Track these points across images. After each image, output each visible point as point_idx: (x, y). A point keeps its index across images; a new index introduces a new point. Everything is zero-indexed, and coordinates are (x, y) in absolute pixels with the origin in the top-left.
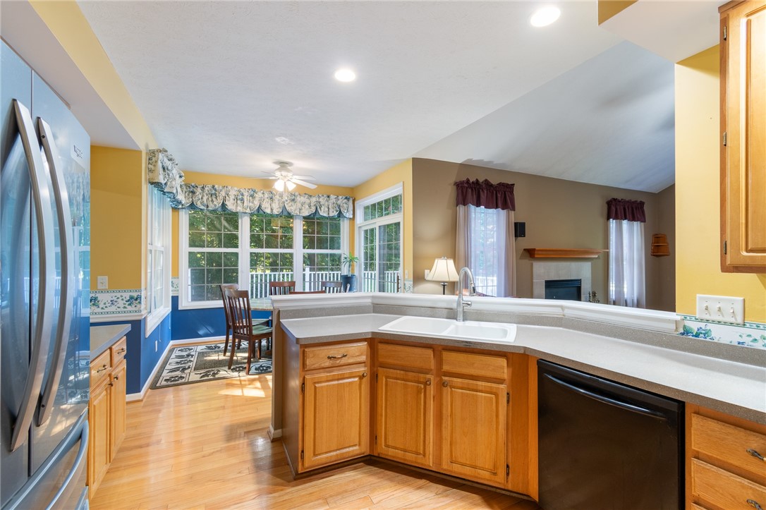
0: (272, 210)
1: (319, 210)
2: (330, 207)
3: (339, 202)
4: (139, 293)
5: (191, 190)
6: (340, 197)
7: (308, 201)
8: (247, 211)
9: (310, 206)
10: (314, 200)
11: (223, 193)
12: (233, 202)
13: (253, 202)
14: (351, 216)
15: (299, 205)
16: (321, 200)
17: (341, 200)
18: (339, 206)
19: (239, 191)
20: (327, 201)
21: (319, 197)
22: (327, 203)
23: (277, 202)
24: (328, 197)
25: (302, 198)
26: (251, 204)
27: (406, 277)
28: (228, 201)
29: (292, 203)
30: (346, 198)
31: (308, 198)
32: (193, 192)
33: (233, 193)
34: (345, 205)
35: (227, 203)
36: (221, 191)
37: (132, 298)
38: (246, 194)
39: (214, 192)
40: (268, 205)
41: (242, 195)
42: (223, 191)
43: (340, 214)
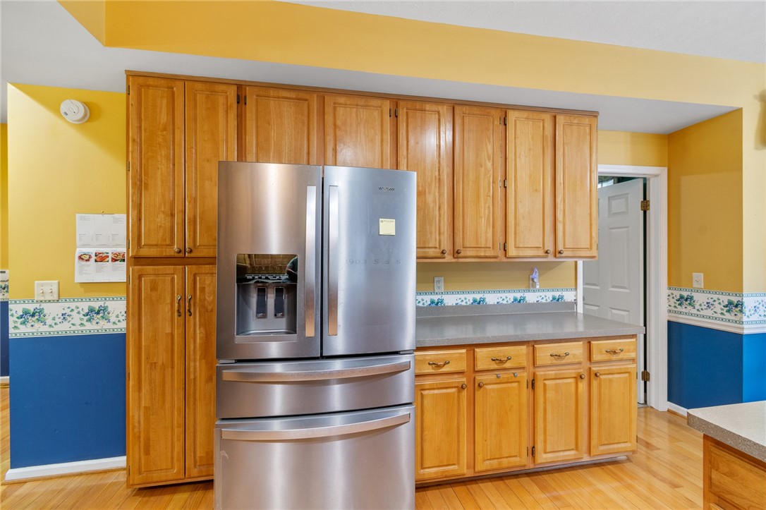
4: (740, 299)
37: (730, 303)
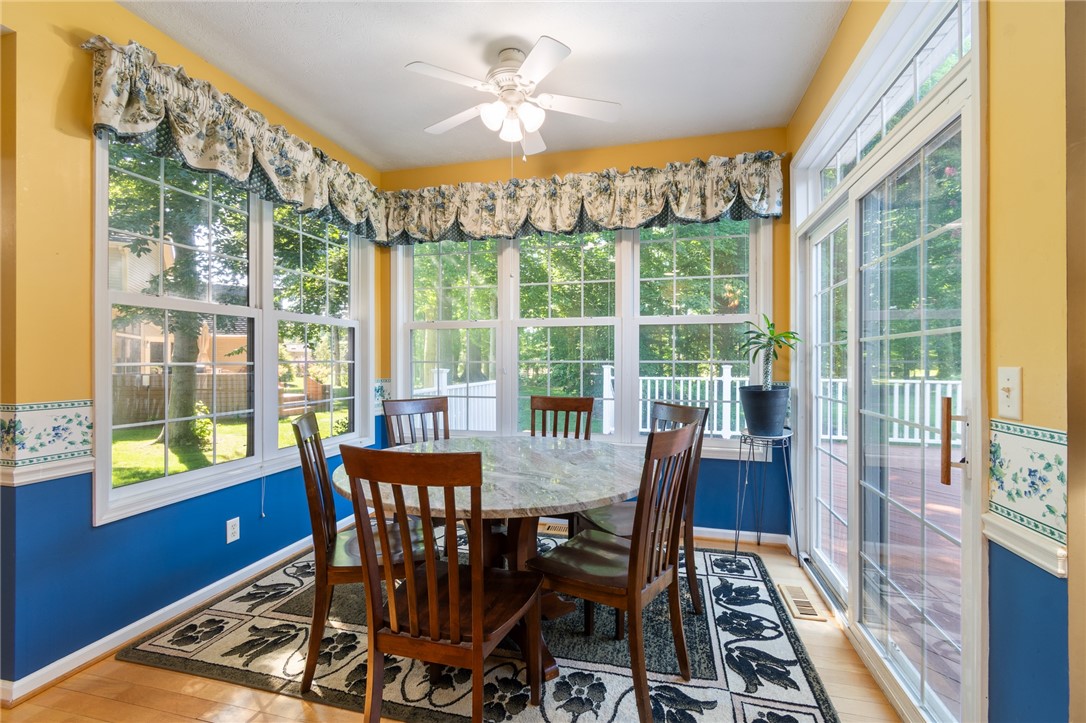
0: (553, 221)
1: (673, 204)
2: (708, 193)
3: (735, 175)
5: (403, 203)
6: (740, 158)
7: (643, 186)
8: (500, 233)
9: (648, 199)
10: (659, 180)
11: (456, 201)
12: (476, 216)
13: (513, 212)
14: (777, 210)
15: (621, 201)
16: (680, 177)
17: (741, 167)
18: (736, 187)
19: (487, 191)
20: (699, 177)
21: (675, 170)
22: (697, 184)
23: (566, 201)
24: (703, 164)
25: (628, 181)
26: (510, 216)
27: (1007, 407)
28: (465, 214)
29: (602, 199)
30: (759, 158)
31: (644, 178)
32: (406, 208)
33: (475, 196)
34: (755, 180)
35: (462, 219)
36: (453, 195)
38: (499, 194)
39: (440, 200)
40: (546, 213)
41: (493, 197)
42: (457, 195)
43: (740, 210)
